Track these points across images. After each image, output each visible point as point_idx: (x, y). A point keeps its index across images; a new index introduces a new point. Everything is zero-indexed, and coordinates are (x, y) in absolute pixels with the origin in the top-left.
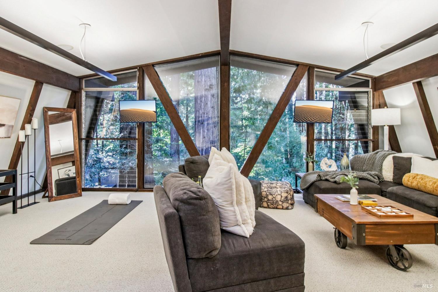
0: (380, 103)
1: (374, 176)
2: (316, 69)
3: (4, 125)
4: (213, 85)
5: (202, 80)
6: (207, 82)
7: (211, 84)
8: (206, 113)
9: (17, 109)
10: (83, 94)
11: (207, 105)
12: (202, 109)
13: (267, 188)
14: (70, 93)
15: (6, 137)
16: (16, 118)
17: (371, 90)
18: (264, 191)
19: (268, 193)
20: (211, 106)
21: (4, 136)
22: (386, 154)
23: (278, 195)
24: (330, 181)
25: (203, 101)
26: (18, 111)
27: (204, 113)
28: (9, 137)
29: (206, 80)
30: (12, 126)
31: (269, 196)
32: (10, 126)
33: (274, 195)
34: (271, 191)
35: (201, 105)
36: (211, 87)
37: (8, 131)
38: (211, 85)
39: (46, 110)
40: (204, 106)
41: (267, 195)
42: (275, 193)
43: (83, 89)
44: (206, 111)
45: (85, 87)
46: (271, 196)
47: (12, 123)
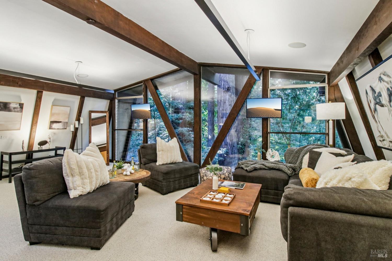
0: (335, 97)
1: (289, 168)
2: (270, 71)
3: (61, 122)
4: (230, 88)
5: (221, 84)
6: (225, 86)
7: (229, 86)
8: (224, 110)
9: (69, 113)
10: (116, 101)
11: (225, 103)
12: (221, 106)
13: (205, 171)
14: (109, 101)
15: (63, 128)
16: (69, 117)
17: (327, 85)
18: (202, 173)
19: (204, 175)
20: (228, 104)
21: (62, 128)
22: (311, 148)
23: (211, 176)
24: (244, 169)
25: (222, 100)
26: (69, 114)
27: (223, 110)
28: (66, 129)
29: (224, 84)
30: (67, 123)
31: (205, 177)
32: (65, 122)
33: (208, 176)
34: (207, 173)
35: (221, 103)
36: (229, 89)
37: (64, 125)
38: (228, 88)
39: (90, 112)
40: (223, 105)
41: (203, 176)
42: (209, 175)
43: (116, 98)
44: (224, 109)
45: (118, 97)
46: (206, 177)
47: (67, 121)
